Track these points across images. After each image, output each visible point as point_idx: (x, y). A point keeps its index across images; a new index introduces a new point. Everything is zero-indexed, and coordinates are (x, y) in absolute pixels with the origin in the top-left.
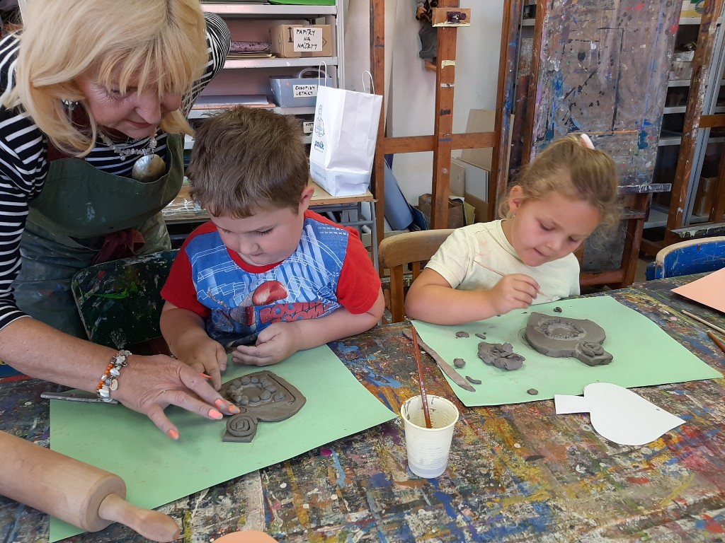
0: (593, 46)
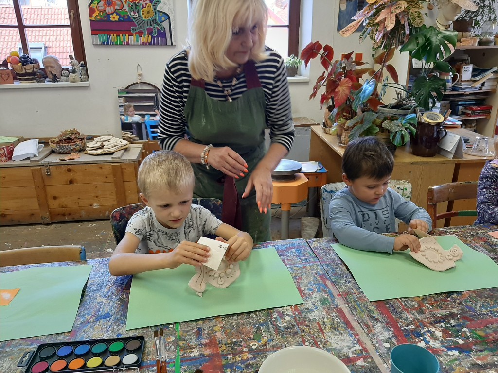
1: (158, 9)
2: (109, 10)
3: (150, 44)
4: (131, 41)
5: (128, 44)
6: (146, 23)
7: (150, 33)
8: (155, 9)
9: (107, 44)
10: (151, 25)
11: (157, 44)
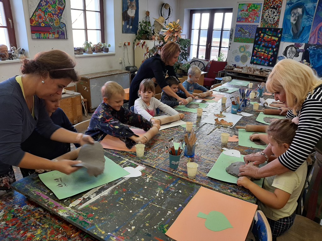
1: (61, 21)
2: (40, 21)
3: (58, 38)
4: (50, 36)
5: (49, 38)
6: (56, 28)
7: (58, 33)
8: (60, 21)
9: (39, 38)
10: (58, 29)
11: (61, 38)
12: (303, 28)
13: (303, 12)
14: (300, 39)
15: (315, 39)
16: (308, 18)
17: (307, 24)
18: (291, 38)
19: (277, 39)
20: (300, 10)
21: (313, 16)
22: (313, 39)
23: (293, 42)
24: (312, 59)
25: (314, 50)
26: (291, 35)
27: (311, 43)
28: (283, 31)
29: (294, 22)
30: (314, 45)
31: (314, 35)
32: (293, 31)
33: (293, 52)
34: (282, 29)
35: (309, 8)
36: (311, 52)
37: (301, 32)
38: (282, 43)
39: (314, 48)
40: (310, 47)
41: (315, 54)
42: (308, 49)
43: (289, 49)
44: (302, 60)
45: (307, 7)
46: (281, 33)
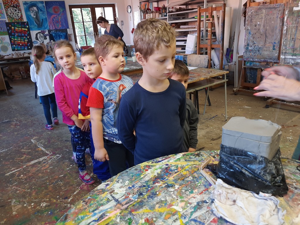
0: (258, 23)
12: (42, 20)
13: (38, 9)
14: (43, 27)
15: (52, 26)
16: (43, 13)
17: (44, 17)
18: (36, 27)
19: (26, 29)
20: (35, 8)
21: (45, 12)
22: (51, 26)
23: (39, 30)
24: (56, 39)
25: (55, 33)
26: (36, 25)
27: (51, 29)
28: (29, 24)
29: (35, 17)
30: (54, 30)
31: (51, 24)
32: (36, 23)
33: (42, 37)
34: (27, 22)
35: (40, 7)
36: (54, 34)
37: (42, 23)
38: (31, 31)
39: (54, 32)
40: (52, 32)
41: (56, 35)
42: (51, 33)
43: (39, 35)
44: (50, 41)
45: (39, 6)
46: (28, 24)
